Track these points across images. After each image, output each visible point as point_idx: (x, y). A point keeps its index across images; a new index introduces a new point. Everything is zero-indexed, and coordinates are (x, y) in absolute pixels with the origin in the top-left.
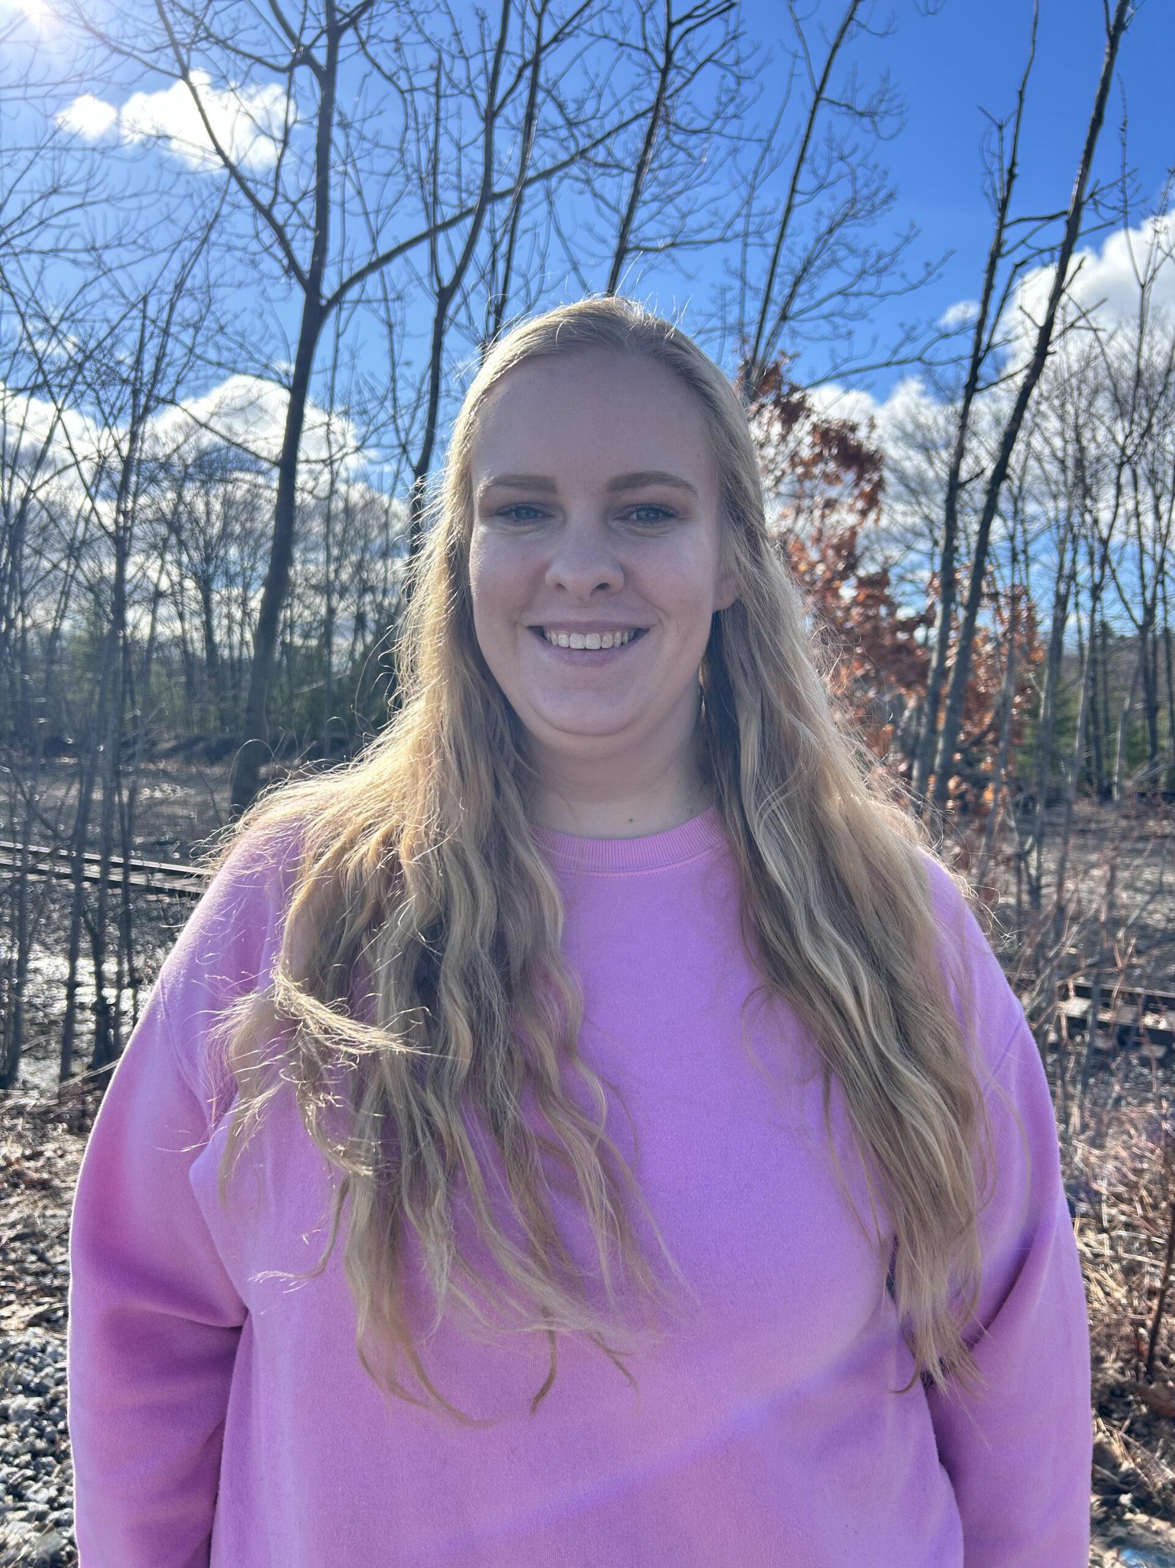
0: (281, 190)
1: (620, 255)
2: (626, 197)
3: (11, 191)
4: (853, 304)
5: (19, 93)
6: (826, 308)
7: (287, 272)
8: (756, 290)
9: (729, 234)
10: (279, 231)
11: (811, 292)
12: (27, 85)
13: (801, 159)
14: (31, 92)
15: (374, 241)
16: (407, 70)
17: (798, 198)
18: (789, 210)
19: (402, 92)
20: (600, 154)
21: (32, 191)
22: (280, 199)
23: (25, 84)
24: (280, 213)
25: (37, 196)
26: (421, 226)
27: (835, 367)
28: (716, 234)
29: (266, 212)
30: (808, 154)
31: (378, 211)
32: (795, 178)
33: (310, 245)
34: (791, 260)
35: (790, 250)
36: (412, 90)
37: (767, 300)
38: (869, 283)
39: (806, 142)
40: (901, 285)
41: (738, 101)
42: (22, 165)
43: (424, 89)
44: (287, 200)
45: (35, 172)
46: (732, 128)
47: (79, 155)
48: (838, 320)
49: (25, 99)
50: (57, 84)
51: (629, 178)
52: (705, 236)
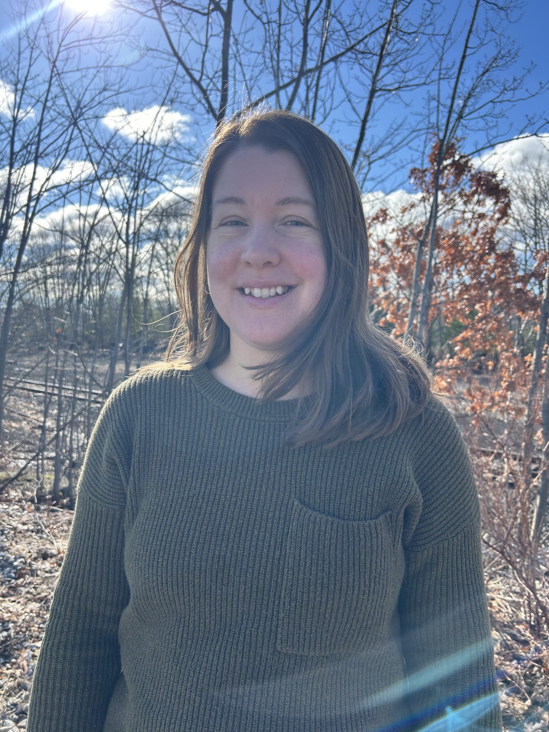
0: (205, 72)
1: (373, 92)
2: (375, 66)
3: (86, 90)
4: (499, 108)
5: (88, 42)
6: (482, 112)
7: (208, 112)
8: (444, 106)
9: (429, 80)
10: (204, 92)
11: (473, 105)
12: (91, 39)
13: (470, 31)
14: (94, 41)
15: (249, 94)
16: (266, 13)
17: (469, 51)
18: (464, 57)
19: (264, 24)
20: (361, 47)
21: (95, 89)
22: (204, 77)
23: (90, 38)
24: (204, 84)
25: (98, 92)
26: (272, 87)
27: (489, 142)
28: (422, 81)
29: (198, 83)
30: (474, 29)
31: (251, 79)
32: (467, 40)
33: (219, 99)
34: (463, 89)
35: (463, 84)
36: (269, 22)
37: (450, 112)
38: (508, 95)
39: (473, 22)
40: (526, 95)
41: (432, 17)
42: (91, 76)
43: (275, 22)
44: (208, 78)
45: (97, 80)
46: (429, 30)
47: (116, 69)
48: (489, 118)
49: (91, 44)
50: (104, 38)
51: (376, 58)
52: (416, 82)
